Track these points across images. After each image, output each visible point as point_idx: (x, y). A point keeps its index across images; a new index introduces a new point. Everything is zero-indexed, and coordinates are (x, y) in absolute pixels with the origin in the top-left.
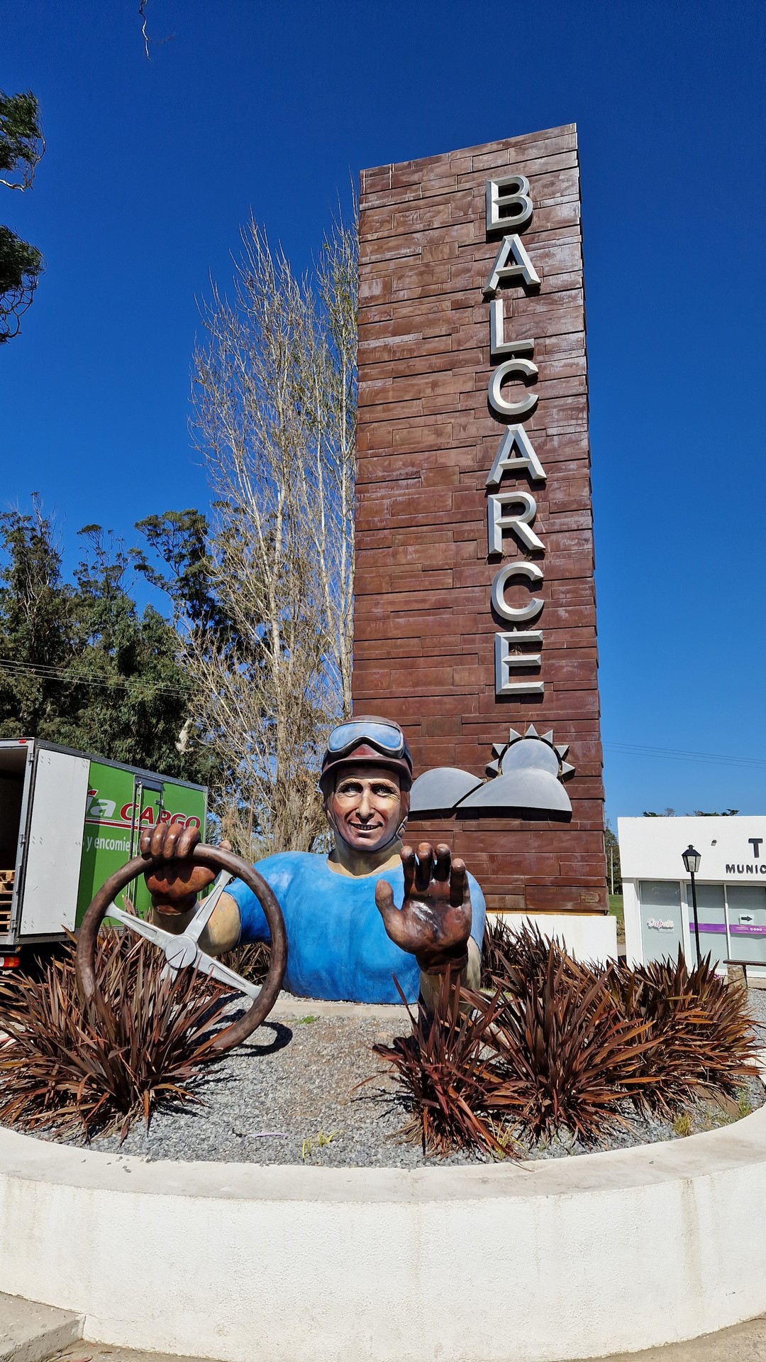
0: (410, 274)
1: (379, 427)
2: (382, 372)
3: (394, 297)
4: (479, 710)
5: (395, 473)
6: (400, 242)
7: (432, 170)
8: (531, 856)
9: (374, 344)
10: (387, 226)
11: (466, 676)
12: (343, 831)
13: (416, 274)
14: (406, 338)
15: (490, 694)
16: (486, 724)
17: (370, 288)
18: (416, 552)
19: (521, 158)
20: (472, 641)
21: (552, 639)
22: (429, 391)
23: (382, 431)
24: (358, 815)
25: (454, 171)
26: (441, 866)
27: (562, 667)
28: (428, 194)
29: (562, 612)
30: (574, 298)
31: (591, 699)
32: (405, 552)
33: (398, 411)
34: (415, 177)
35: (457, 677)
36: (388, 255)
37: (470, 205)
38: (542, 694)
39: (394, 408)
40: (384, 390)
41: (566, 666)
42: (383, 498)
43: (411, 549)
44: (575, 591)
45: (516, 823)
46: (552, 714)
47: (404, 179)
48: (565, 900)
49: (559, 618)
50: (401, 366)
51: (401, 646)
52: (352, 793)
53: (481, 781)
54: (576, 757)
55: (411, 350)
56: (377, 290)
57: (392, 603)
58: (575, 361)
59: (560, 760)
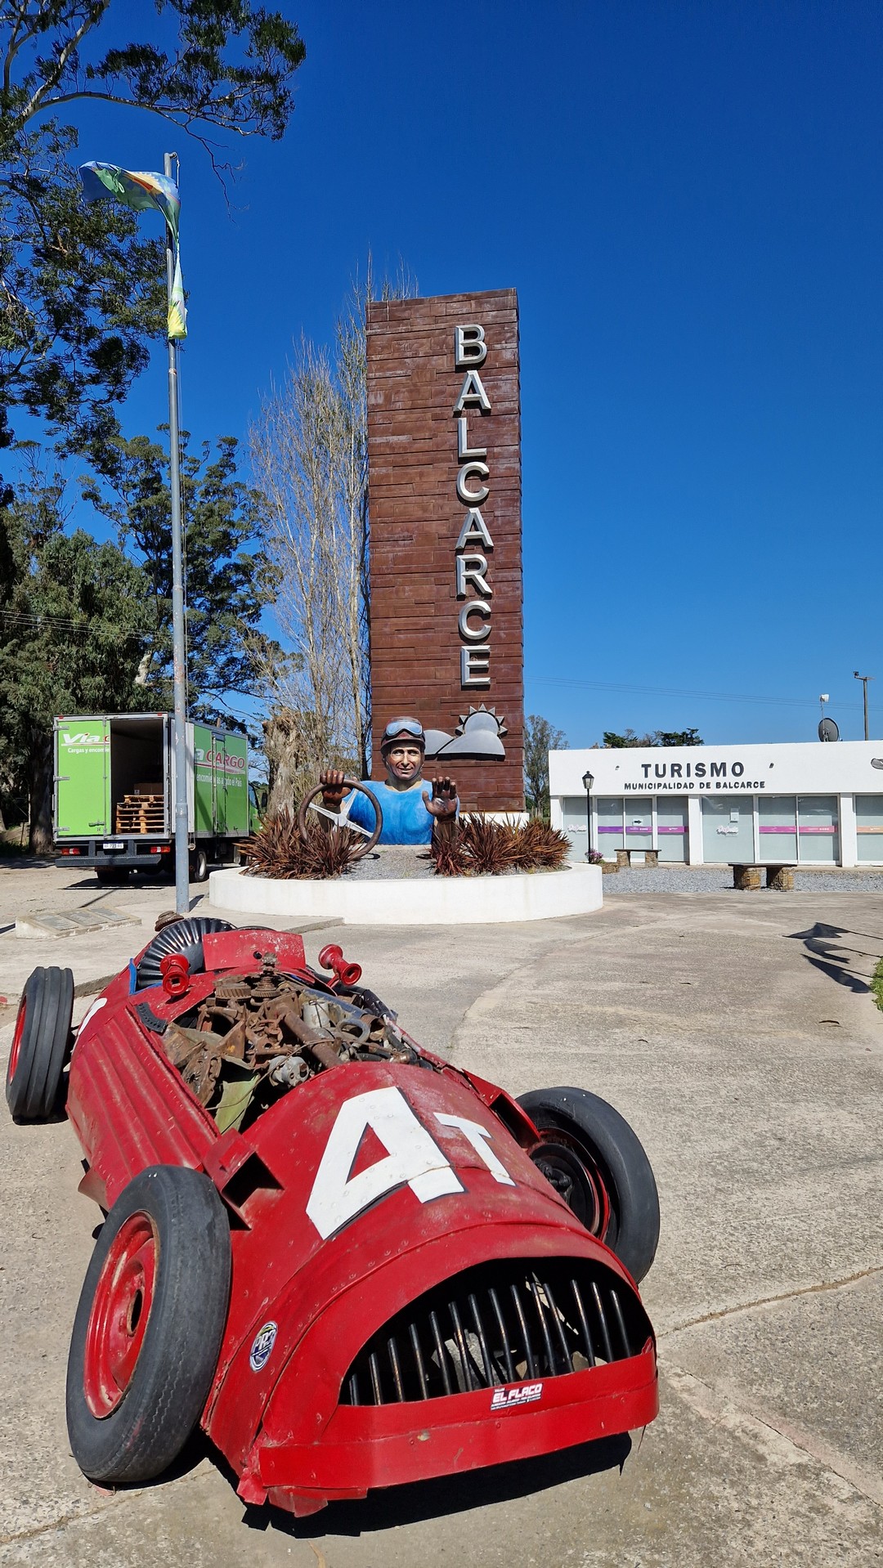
0: (404, 390)
1: (384, 502)
2: (386, 462)
3: (393, 407)
4: (451, 694)
5: (396, 536)
6: (396, 364)
7: (417, 311)
8: (482, 780)
9: (379, 440)
10: (386, 351)
11: (443, 674)
12: (395, 772)
13: (407, 391)
14: (401, 438)
15: (458, 685)
16: (457, 703)
17: (375, 398)
18: (410, 591)
19: (479, 310)
20: (447, 651)
21: (496, 651)
22: (418, 479)
23: (387, 504)
24: (402, 764)
25: (433, 313)
26: (447, 785)
27: (502, 669)
28: (415, 328)
29: (502, 634)
30: (513, 421)
31: (518, 688)
32: (404, 591)
33: (397, 491)
34: (406, 314)
35: (438, 674)
36: (388, 374)
37: (444, 341)
38: (489, 685)
39: (394, 490)
40: (387, 476)
41: (504, 667)
42: (388, 552)
43: (407, 588)
44: (510, 621)
45: (473, 762)
46: (495, 697)
47: (398, 314)
48: (501, 805)
49: (500, 638)
50: (399, 459)
51: (403, 654)
52: (399, 754)
53: (452, 738)
54: (509, 724)
55: (405, 448)
56: (380, 400)
57: (396, 624)
58: (513, 465)
59: (499, 725)
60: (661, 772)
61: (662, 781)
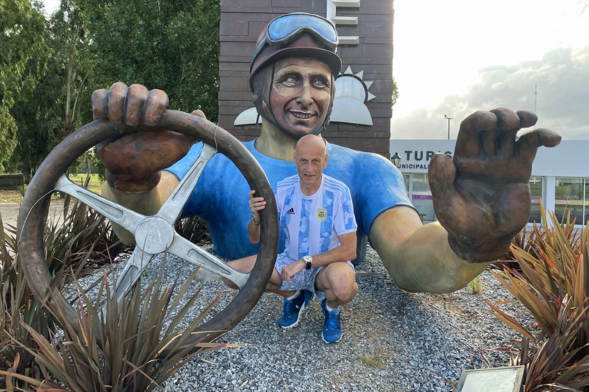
12: (280, 119)
54: (376, 90)
59: (367, 91)
60: (419, 157)
61: (419, 163)
